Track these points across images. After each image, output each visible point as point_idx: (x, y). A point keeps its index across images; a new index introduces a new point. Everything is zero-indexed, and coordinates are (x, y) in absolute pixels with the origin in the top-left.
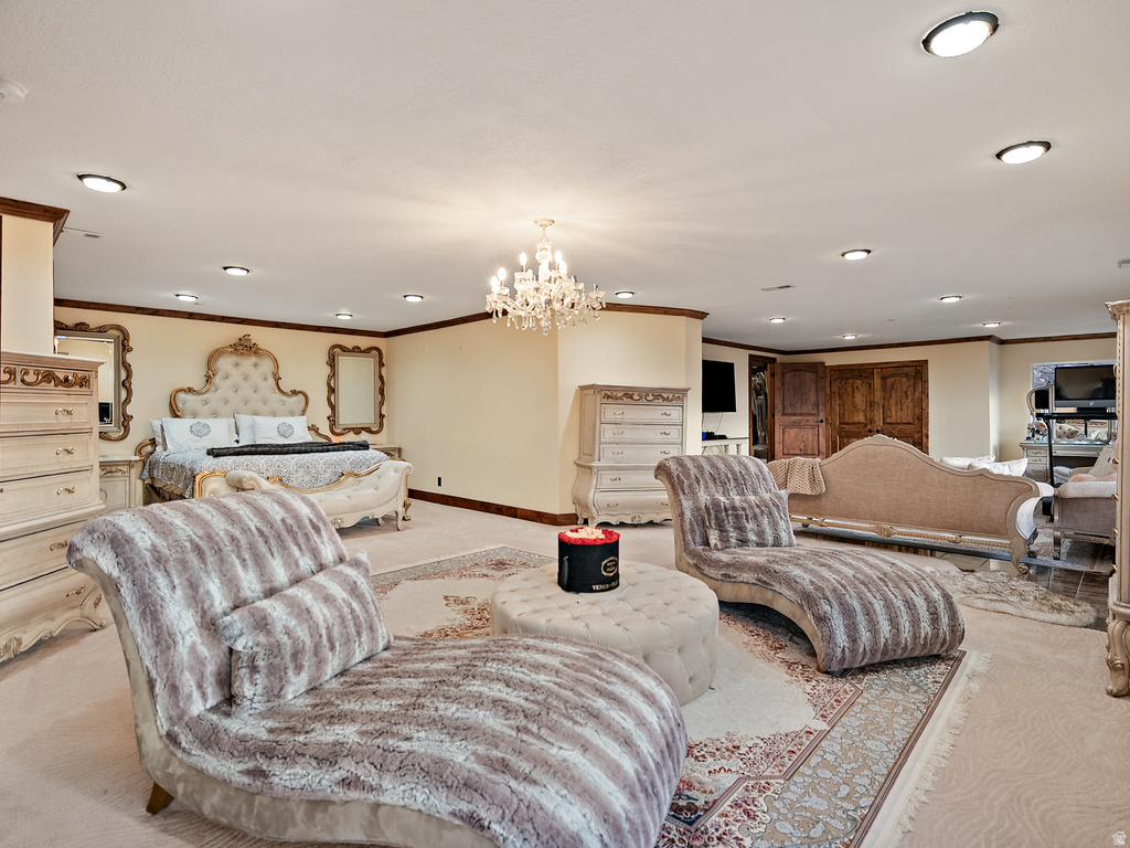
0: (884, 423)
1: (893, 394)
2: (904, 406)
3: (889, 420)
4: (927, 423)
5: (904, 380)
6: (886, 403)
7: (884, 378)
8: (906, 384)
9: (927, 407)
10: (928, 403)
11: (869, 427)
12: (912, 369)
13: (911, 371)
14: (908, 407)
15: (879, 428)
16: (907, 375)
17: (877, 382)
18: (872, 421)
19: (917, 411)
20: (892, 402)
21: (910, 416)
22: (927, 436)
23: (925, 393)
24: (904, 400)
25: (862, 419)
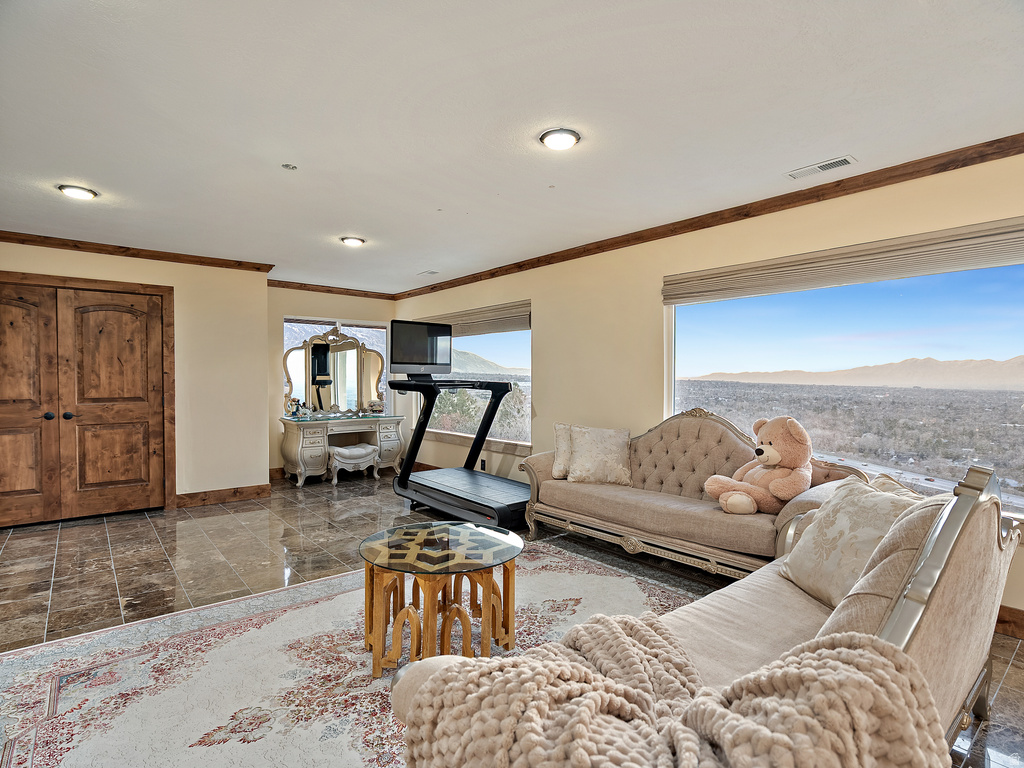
0: (82, 397)
1: (103, 343)
2: (127, 368)
3: (93, 394)
4: (172, 397)
5: (127, 317)
6: (87, 360)
7: (81, 311)
8: (129, 328)
9: (172, 369)
10: (173, 363)
11: (45, 408)
12: (144, 300)
13: (141, 303)
14: (134, 369)
15: (69, 410)
16: (131, 310)
17: (66, 315)
18: (53, 396)
19: (154, 377)
20: (101, 358)
21: (139, 385)
22: (172, 420)
23: (167, 343)
24: (126, 355)
25: (25, 390)
